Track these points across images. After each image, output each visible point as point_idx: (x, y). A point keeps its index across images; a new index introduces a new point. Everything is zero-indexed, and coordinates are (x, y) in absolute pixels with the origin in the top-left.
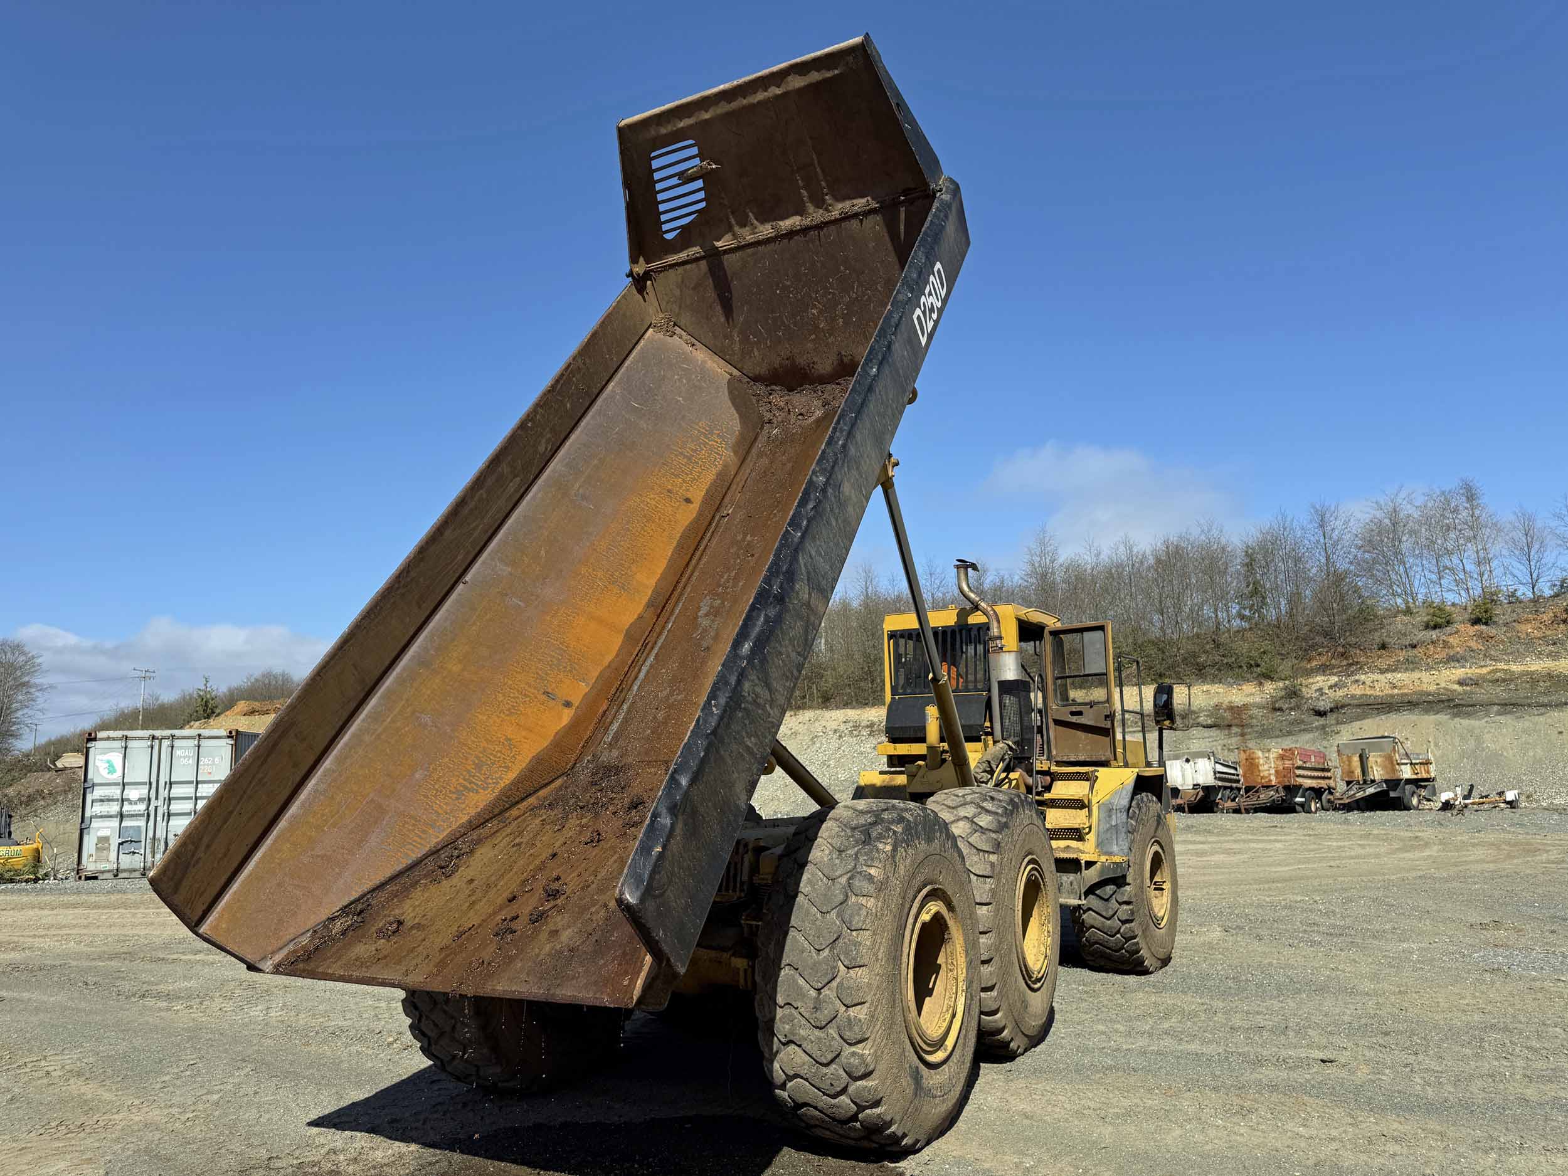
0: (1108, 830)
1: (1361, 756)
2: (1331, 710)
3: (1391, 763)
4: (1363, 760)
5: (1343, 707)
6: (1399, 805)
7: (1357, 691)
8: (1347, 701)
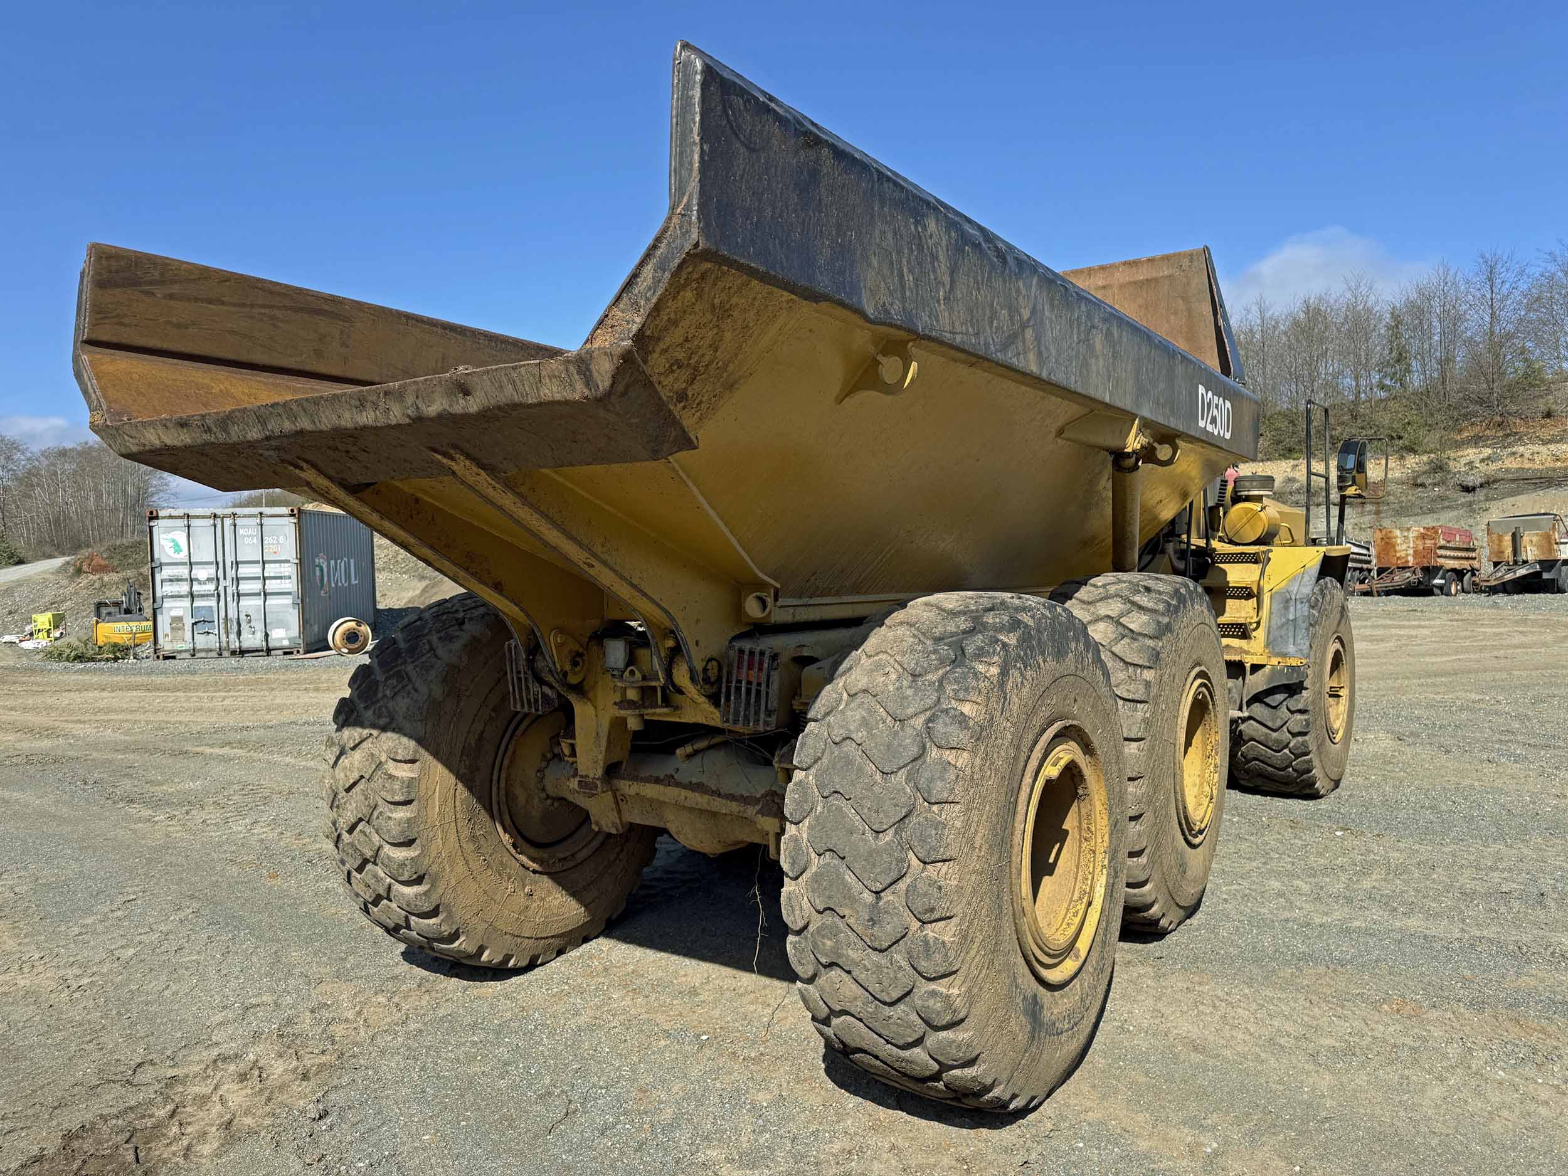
0: (1283, 625)
1: (1514, 535)
2: (1481, 486)
3: (1549, 542)
4: (1515, 538)
5: (1495, 481)
6: (1552, 587)
7: (1512, 464)
8: (1500, 475)
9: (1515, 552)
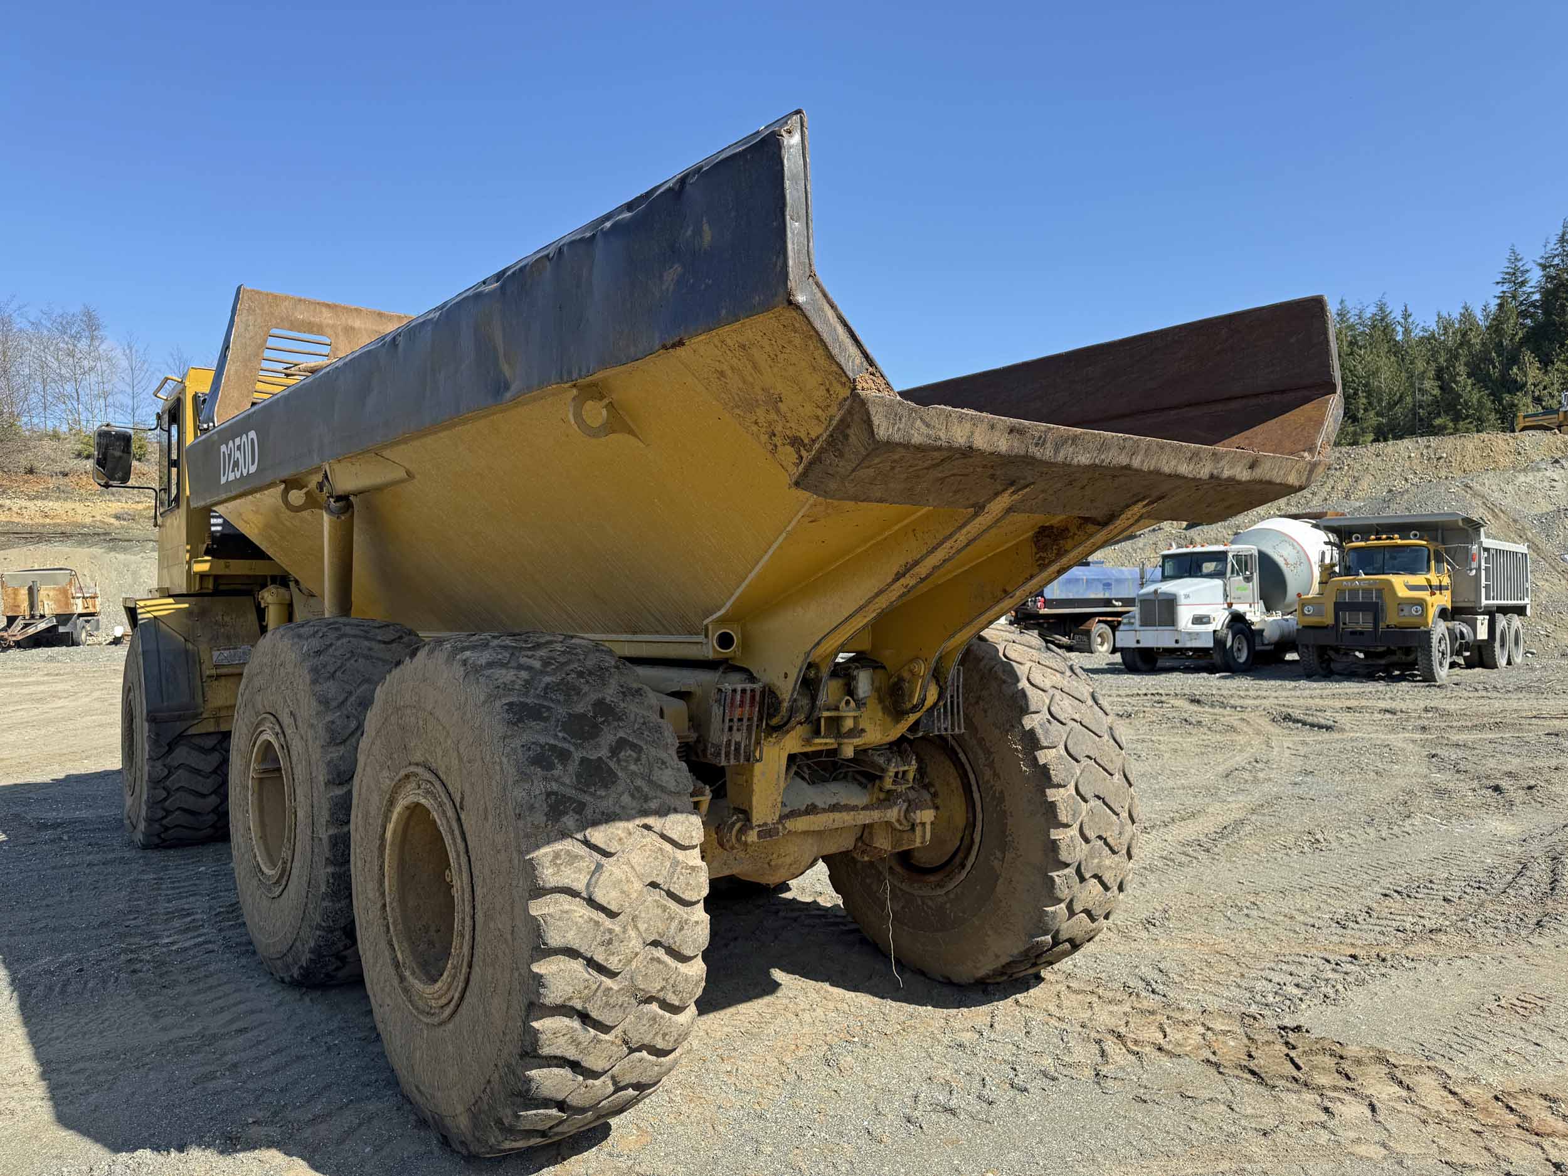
3: (65, 596)
4: (32, 592)
6: (69, 640)
9: (32, 606)
